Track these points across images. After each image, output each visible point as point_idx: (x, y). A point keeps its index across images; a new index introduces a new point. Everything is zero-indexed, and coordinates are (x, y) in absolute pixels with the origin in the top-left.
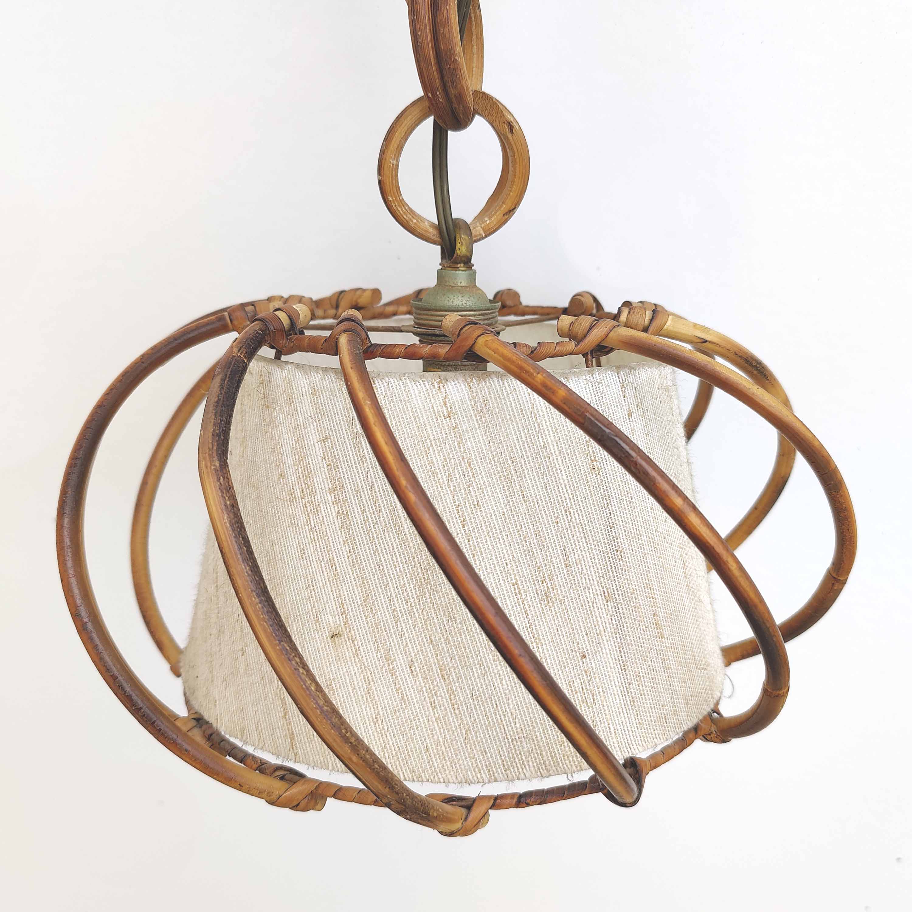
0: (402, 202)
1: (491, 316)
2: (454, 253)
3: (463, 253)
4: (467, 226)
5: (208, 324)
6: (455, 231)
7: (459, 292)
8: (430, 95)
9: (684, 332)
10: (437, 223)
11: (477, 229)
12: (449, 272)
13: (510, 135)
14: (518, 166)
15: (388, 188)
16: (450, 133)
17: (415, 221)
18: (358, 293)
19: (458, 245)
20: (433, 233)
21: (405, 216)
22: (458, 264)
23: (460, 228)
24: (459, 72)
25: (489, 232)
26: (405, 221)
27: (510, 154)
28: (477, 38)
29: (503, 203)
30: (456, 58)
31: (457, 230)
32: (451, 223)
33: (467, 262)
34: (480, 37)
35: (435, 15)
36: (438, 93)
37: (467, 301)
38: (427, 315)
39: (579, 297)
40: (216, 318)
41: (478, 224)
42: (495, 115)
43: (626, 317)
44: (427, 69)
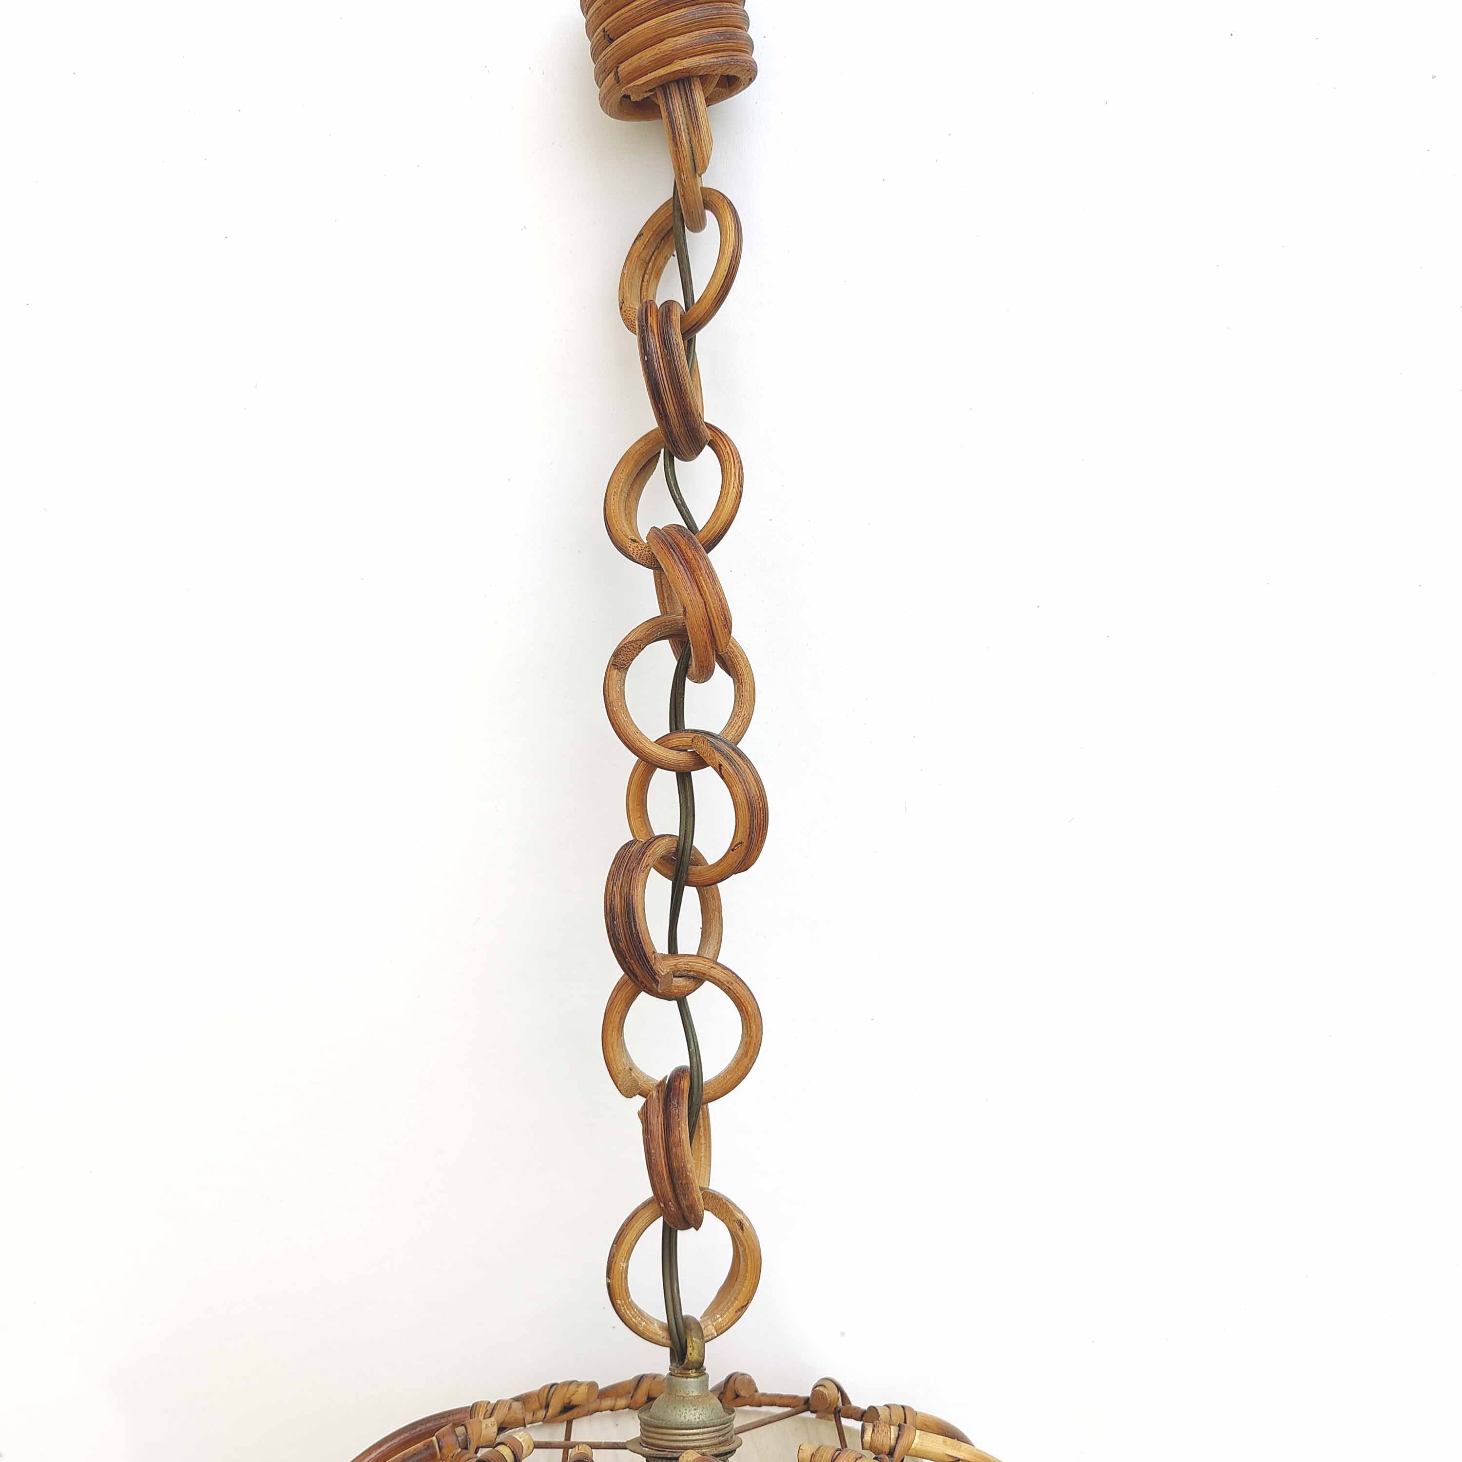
0: (631, 1305)
1: (726, 1431)
2: (685, 1358)
3: (694, 1359)
4: (698, 1324)
5: (415, 1454)
6: (686, 1333)
7: (691, 1404)
8: (662, 1205)
9: (934, 1450)
10: (666, 1321)
11: (709, 1327)
12: (680, 1379)
13: (740, 1233)
14: (749, 1261)
15: (617, 1290)
16: (679, 1231)
17: (644, 1323)
18: (572, 1388)
19: (689, 1350)
20: (662, 1335)
21: (634, 1320)
22: (689, 1370)
23: (691, 1330)
24: (691, 1185)
25: (721, 1331)
26: (634, 1324)
27: (741, 1249)
28: (705, 1130)
29: (736, 1299)
30: (688, 1173)
31: (688, 1332)
32: (680, 1321)
33: (699, 1367)
34: (707, 1127)
35: (668, 1135)
36: (670, 1203)
37: (700, 1414)
38: (657, 1433)
39: (821, 1389)
40: (424, 1445)
41: (710, 1322)
42: (725, 1214)
43: (870, 1435)
44: (660, 1184)
